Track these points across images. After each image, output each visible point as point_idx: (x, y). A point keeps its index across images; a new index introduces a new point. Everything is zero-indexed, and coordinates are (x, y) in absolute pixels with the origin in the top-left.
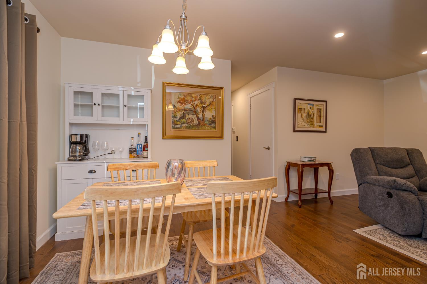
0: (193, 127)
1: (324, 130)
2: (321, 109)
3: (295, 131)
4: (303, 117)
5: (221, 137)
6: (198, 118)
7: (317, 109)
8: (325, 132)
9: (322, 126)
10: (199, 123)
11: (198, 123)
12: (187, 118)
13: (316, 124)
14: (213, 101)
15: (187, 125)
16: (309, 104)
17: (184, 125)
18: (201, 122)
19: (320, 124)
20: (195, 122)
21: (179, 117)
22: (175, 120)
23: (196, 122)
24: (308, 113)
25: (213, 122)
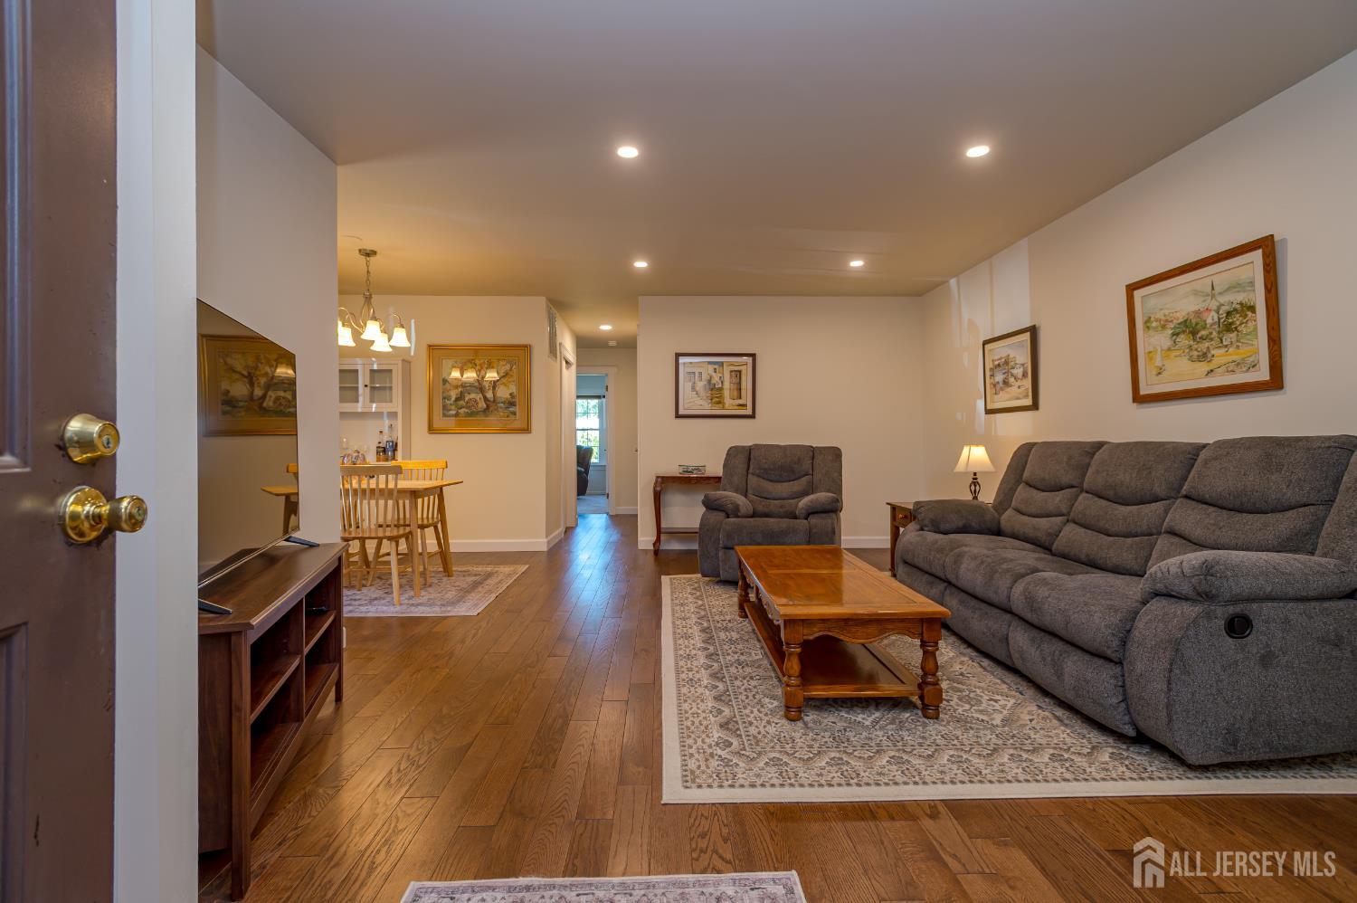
0: (478, 413)
1: (749, 411)
2: (740, 372)
3: (678, 416)
4: (697, 389)
5: (527, 430)
6: (486, 399)
7: (731, 372)
8: (753, 416)
9: (744, 406)
10: (488, 407)
11: (485, 406)
12: (467, 399)
13: (728, 401)
14: (511, 370)
15: (466, 411)
16: (710, 363)
17: (462, 411)
18: (491, 404)
19: (740, 402)
20: (480, 405)
21: (453, 399)
22: (448, 402)
23: (482, 405)
24: (709, 381)
25: (512, 404)
